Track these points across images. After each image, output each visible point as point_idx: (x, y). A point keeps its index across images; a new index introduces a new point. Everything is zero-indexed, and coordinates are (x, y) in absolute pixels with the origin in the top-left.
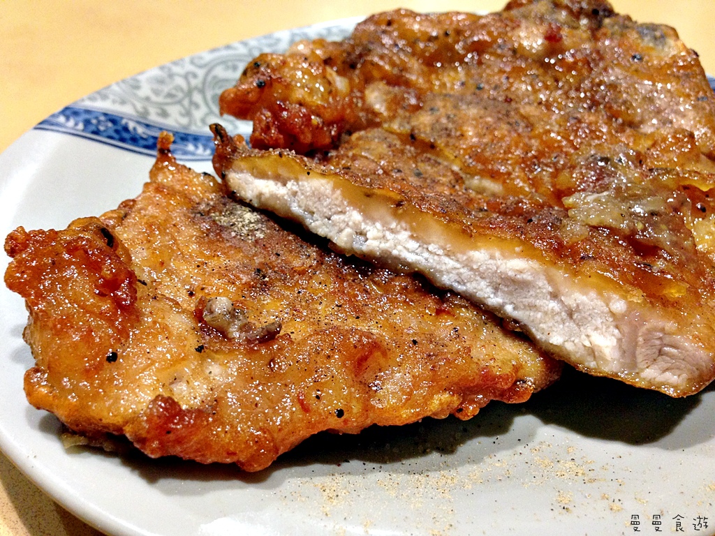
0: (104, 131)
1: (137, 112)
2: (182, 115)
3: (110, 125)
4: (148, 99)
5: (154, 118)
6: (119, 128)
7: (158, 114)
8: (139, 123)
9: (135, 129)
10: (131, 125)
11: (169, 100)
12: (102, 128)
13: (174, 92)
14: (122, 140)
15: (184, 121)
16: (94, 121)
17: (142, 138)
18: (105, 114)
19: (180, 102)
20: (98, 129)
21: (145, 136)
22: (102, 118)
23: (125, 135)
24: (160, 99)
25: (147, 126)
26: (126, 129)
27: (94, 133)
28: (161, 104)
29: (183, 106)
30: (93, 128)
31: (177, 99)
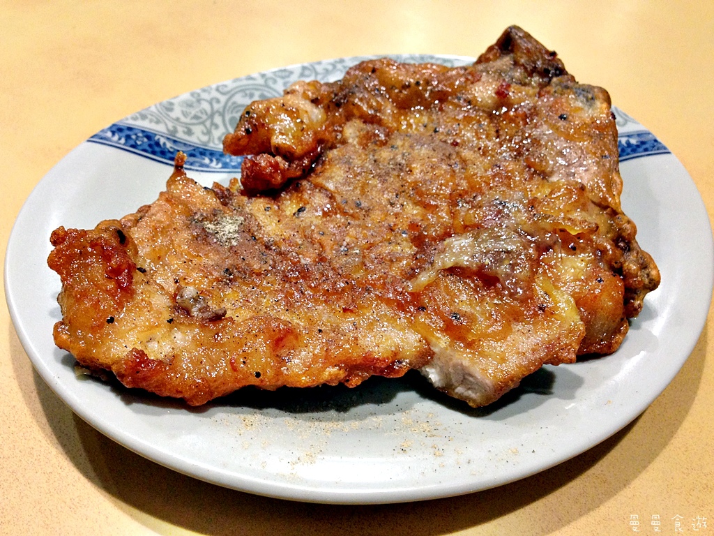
0: (141, 145)
1: (168, 130)
2: (203, 133)
3: (145, 140)
4: (178, 119)
5: (181, 135)
6: (152, 143)
7: (184, 132)
8: (168, 139)
9: (164, 144)
10: (162, 141)
11: (195, 121)
12: (139, 143)
13: (199, 114)
14: (154, 153)
15: (205, 138)
16: (134, 137)
17: (169, 152)
18: (143, 131)
19: (203, 123)
20: (136, 143)
21: (171, 150)
22: (140, 135)
23: (157, 149)
24: (188, 120)
25: (175, 142)
26: (157, 144)
27: (132, 146)
28: (186, 124)
29: (205, 126)
30: (132, 142)
31: (201, 120)
